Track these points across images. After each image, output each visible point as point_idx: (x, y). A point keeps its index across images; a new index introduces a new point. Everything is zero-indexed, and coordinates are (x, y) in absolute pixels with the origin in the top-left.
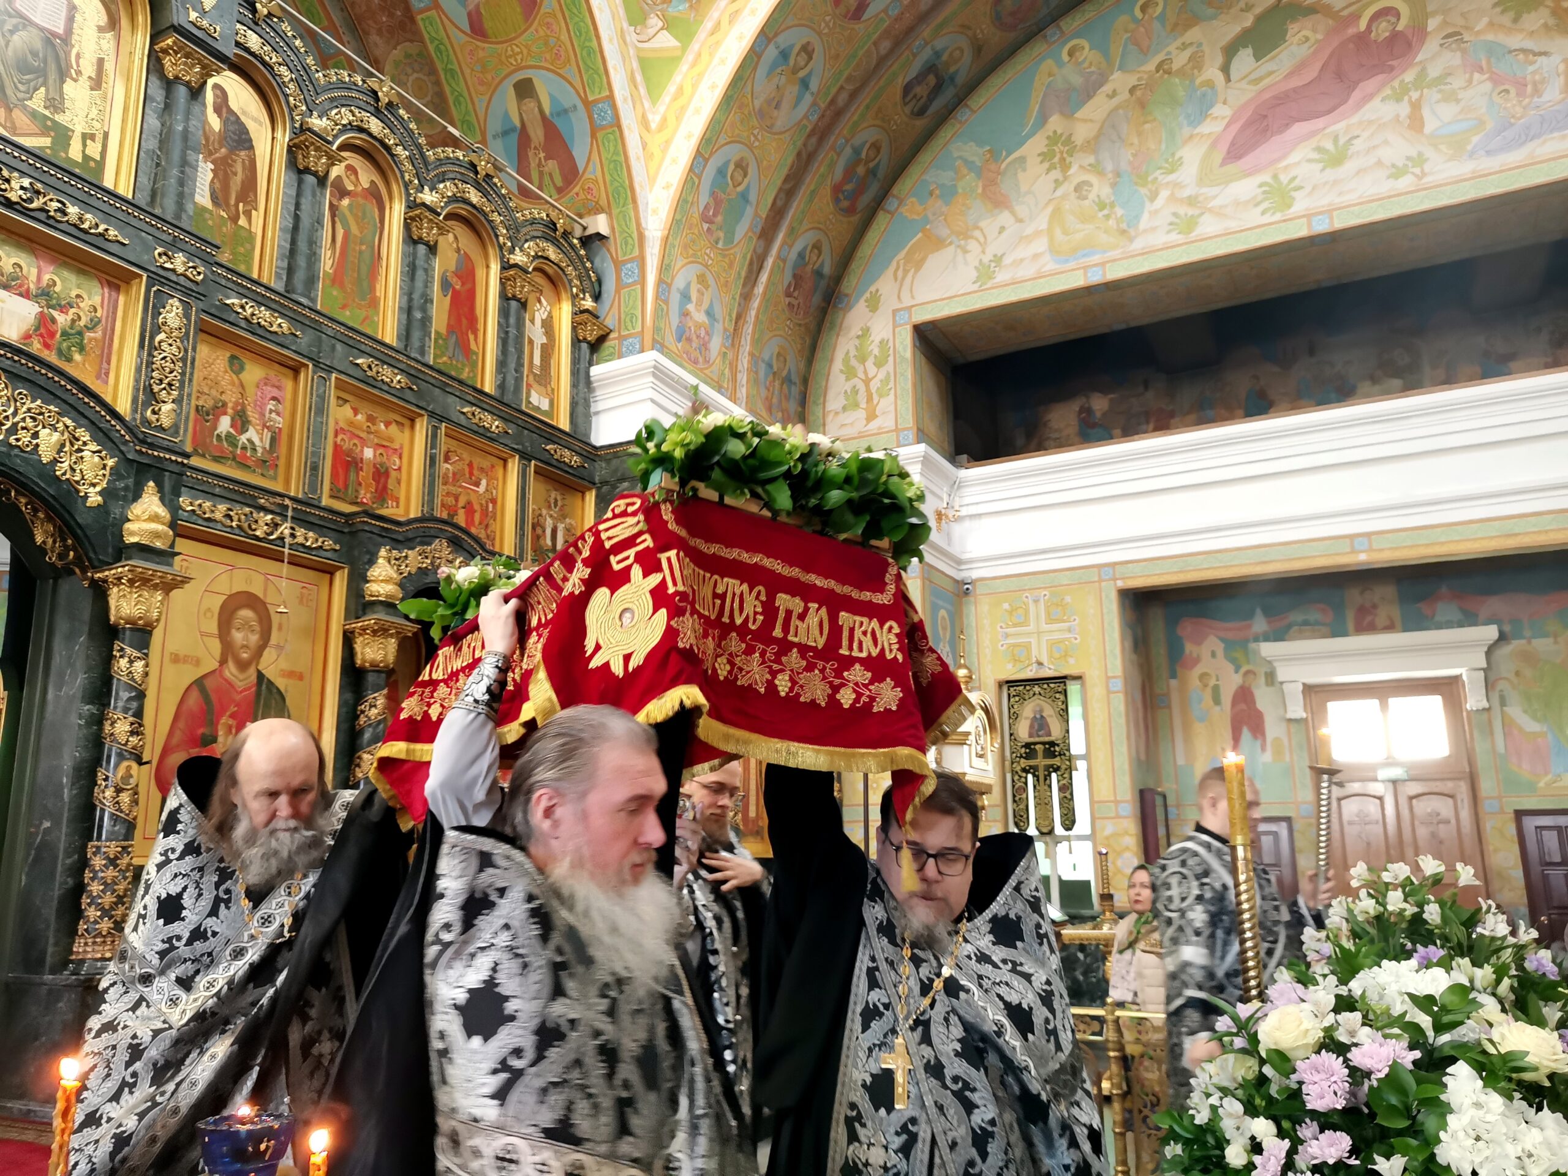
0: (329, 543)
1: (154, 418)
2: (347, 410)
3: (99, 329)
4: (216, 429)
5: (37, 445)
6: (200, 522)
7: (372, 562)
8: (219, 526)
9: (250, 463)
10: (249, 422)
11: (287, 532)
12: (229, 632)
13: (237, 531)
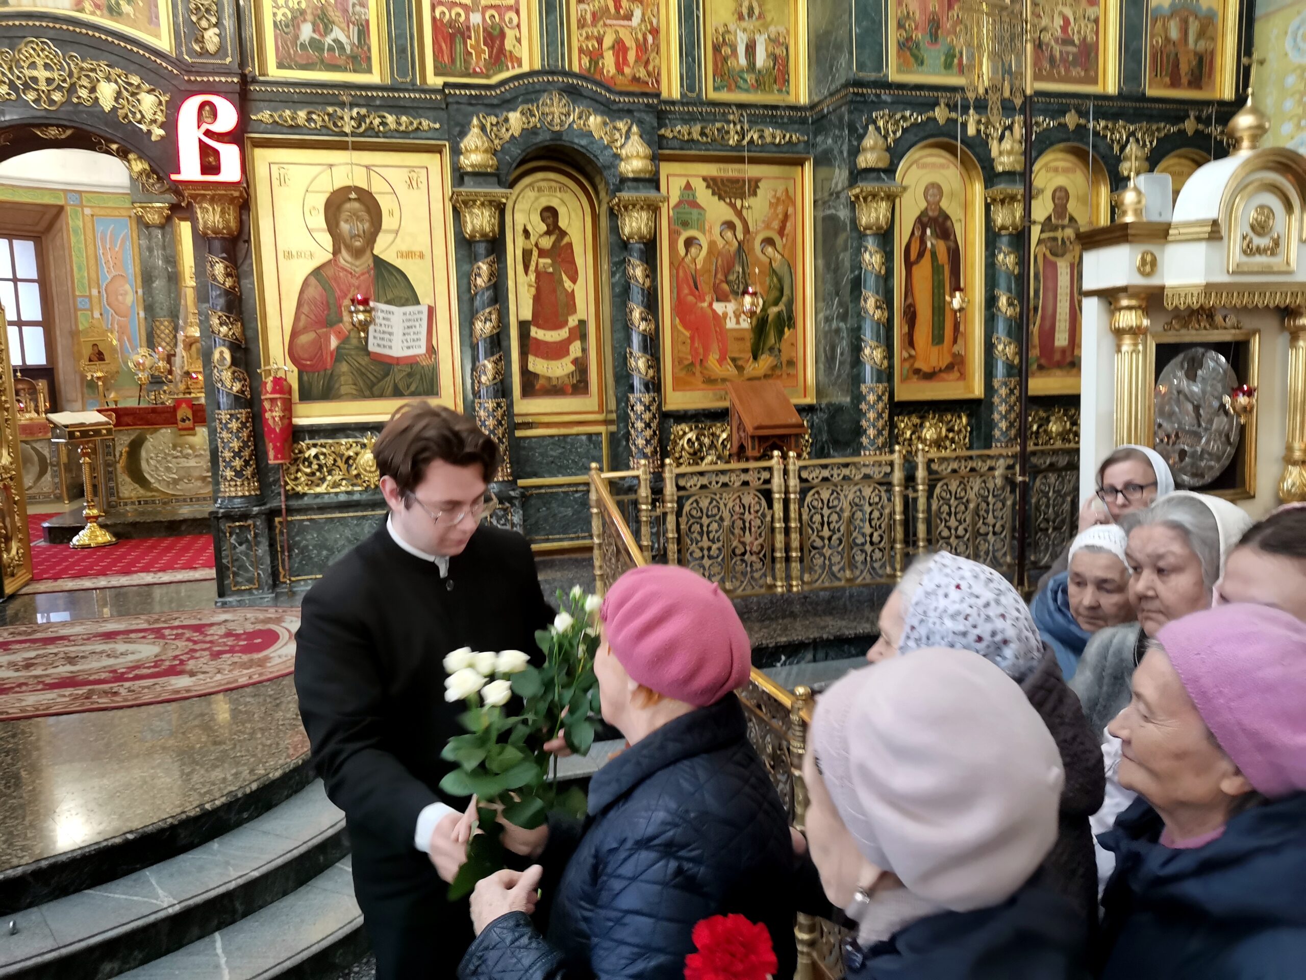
0: (425, 123)
4: (297, 37)
5: (97, 98)
6: (285, 130)
7: (463, 134)
8: (305, 131)
9: (341, 62)
10: (332, 22)
11: (377, 121)
12: (337, 225)
13: (324, 131)
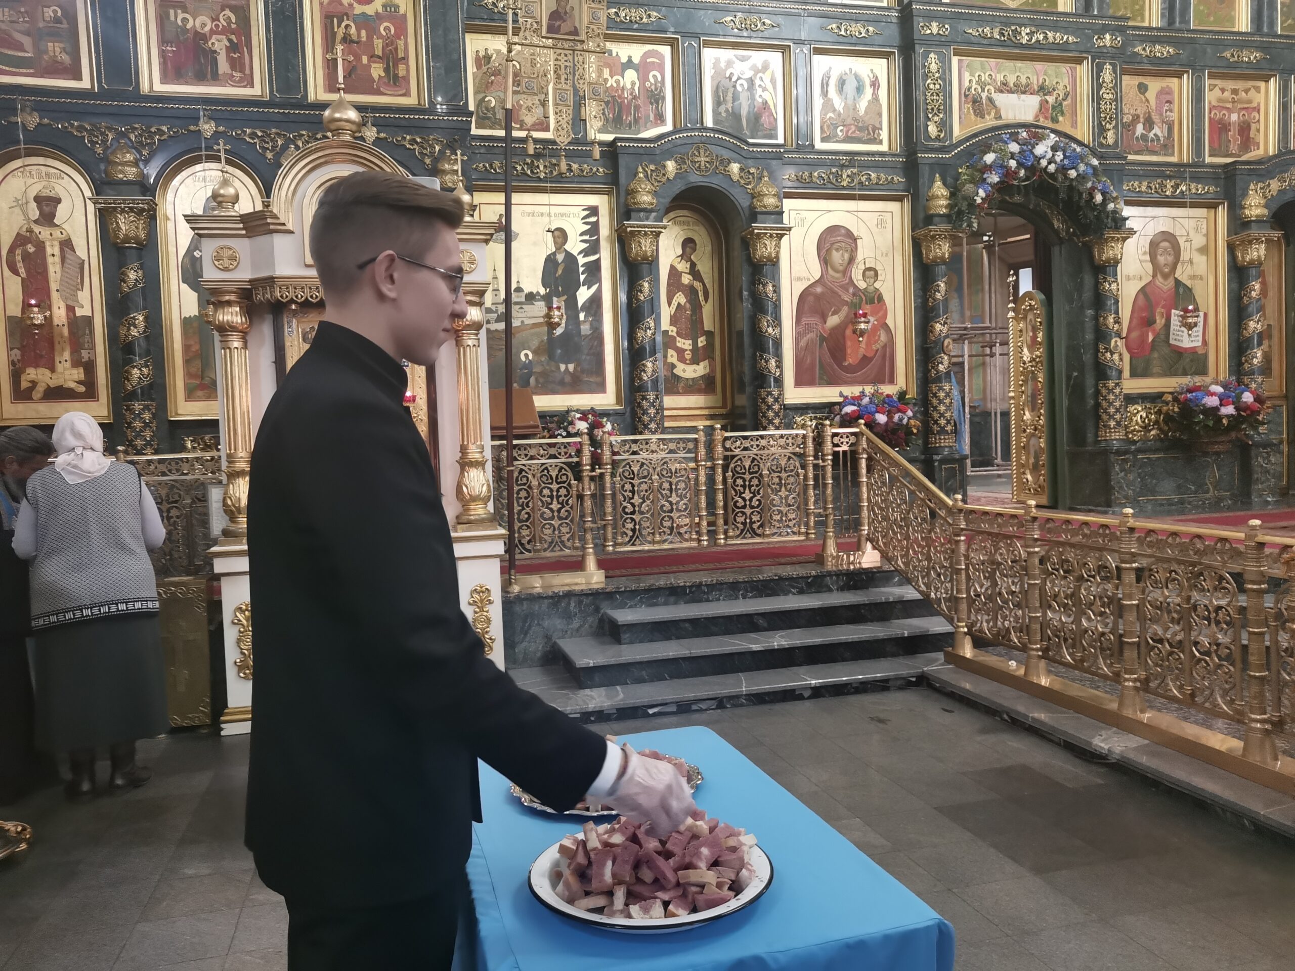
0: (1212, 189)
1: (1104, 142)
2: (1217, 92)
3: (1069, 97)
4: (1135, 134)
6: (1136, 195)
7: (1245, 194)
10: (1153, 123)
11: (1184, 189)
12: (1156, 257)
13: (1155, 195)
